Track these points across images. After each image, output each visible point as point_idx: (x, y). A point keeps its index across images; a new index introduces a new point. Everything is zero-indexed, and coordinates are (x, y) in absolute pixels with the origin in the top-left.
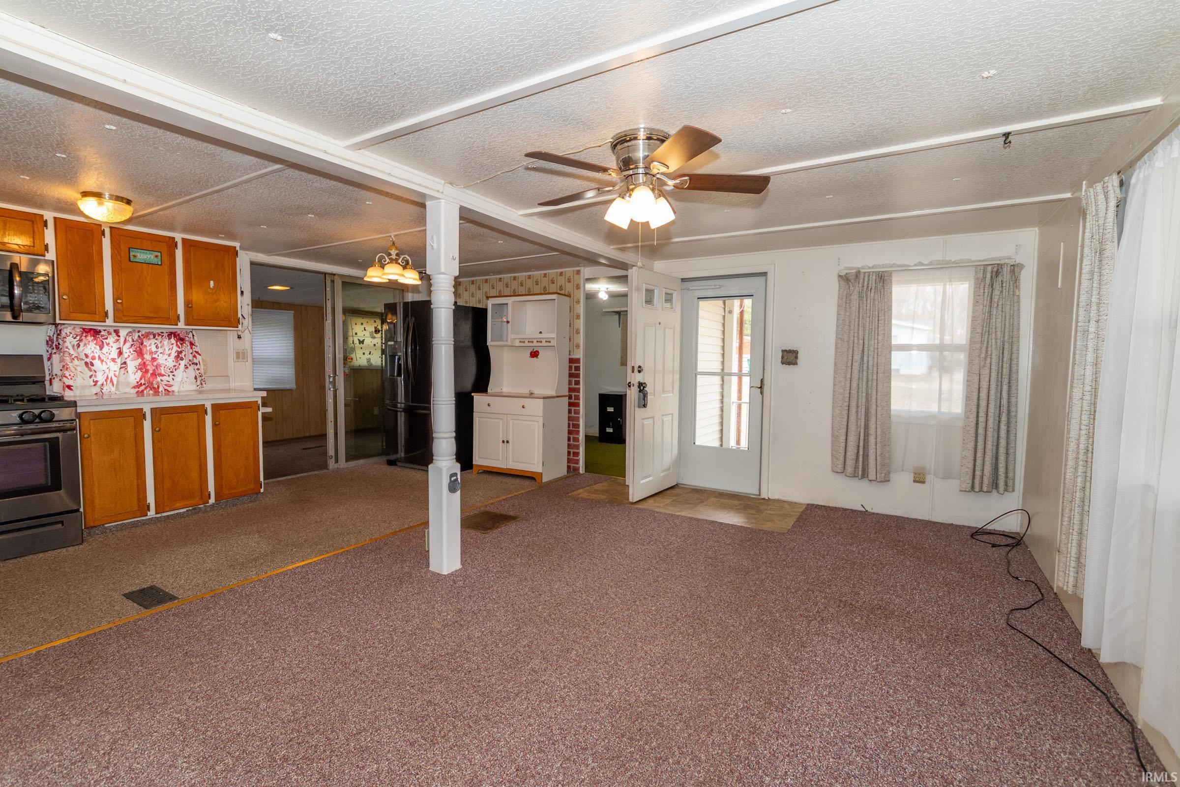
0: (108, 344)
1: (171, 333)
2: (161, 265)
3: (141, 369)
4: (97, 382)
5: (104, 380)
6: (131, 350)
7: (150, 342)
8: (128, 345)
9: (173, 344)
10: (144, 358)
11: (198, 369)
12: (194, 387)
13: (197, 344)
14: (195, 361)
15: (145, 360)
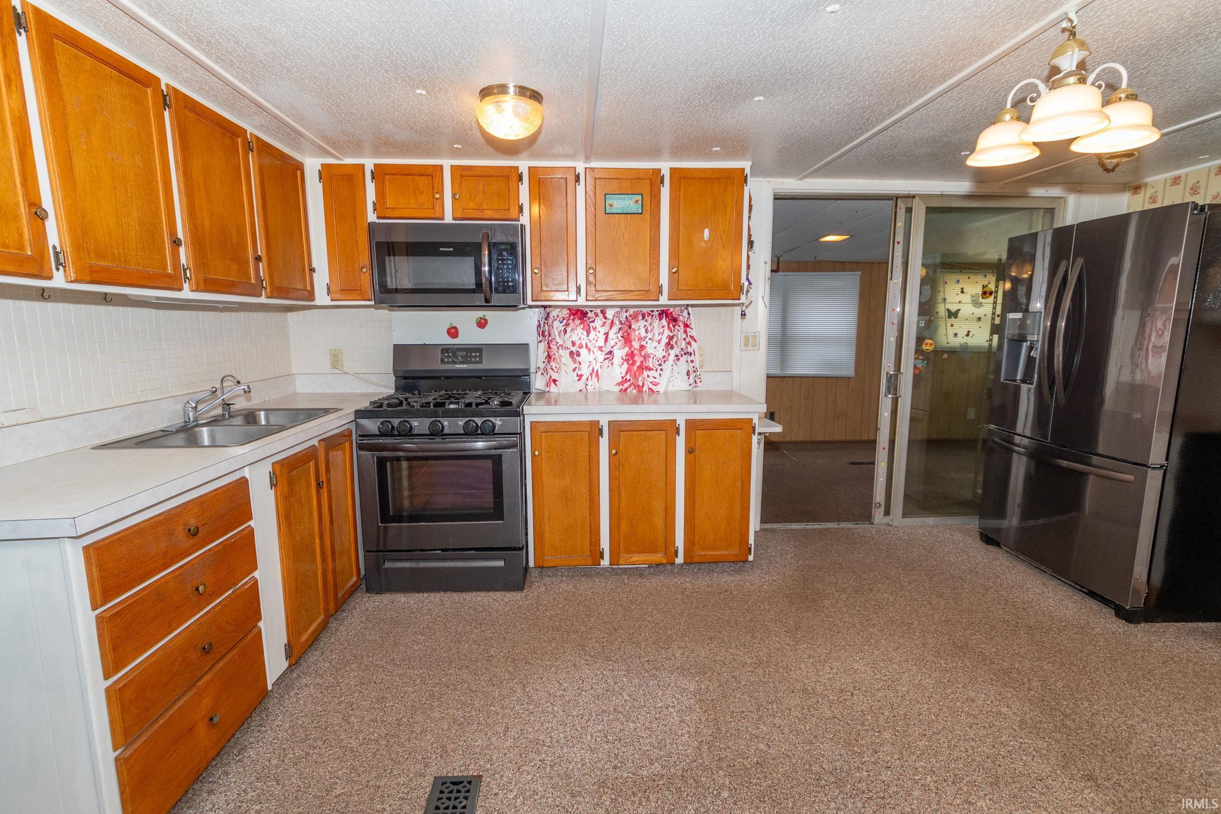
0: (595, 329)
1: (663, 311)
2: (642, 213)
3: (627, 360)
4: (581, 376)
5: (589, 374)
6: (619, 335)
7: (638, 324)
8: (615, 329)
9: (663, 327)
10: (632, 346)
11: (692, 361)
12: (686, 387)
13: (693, 326)
14: (690, 350)
15: (633, 349)
